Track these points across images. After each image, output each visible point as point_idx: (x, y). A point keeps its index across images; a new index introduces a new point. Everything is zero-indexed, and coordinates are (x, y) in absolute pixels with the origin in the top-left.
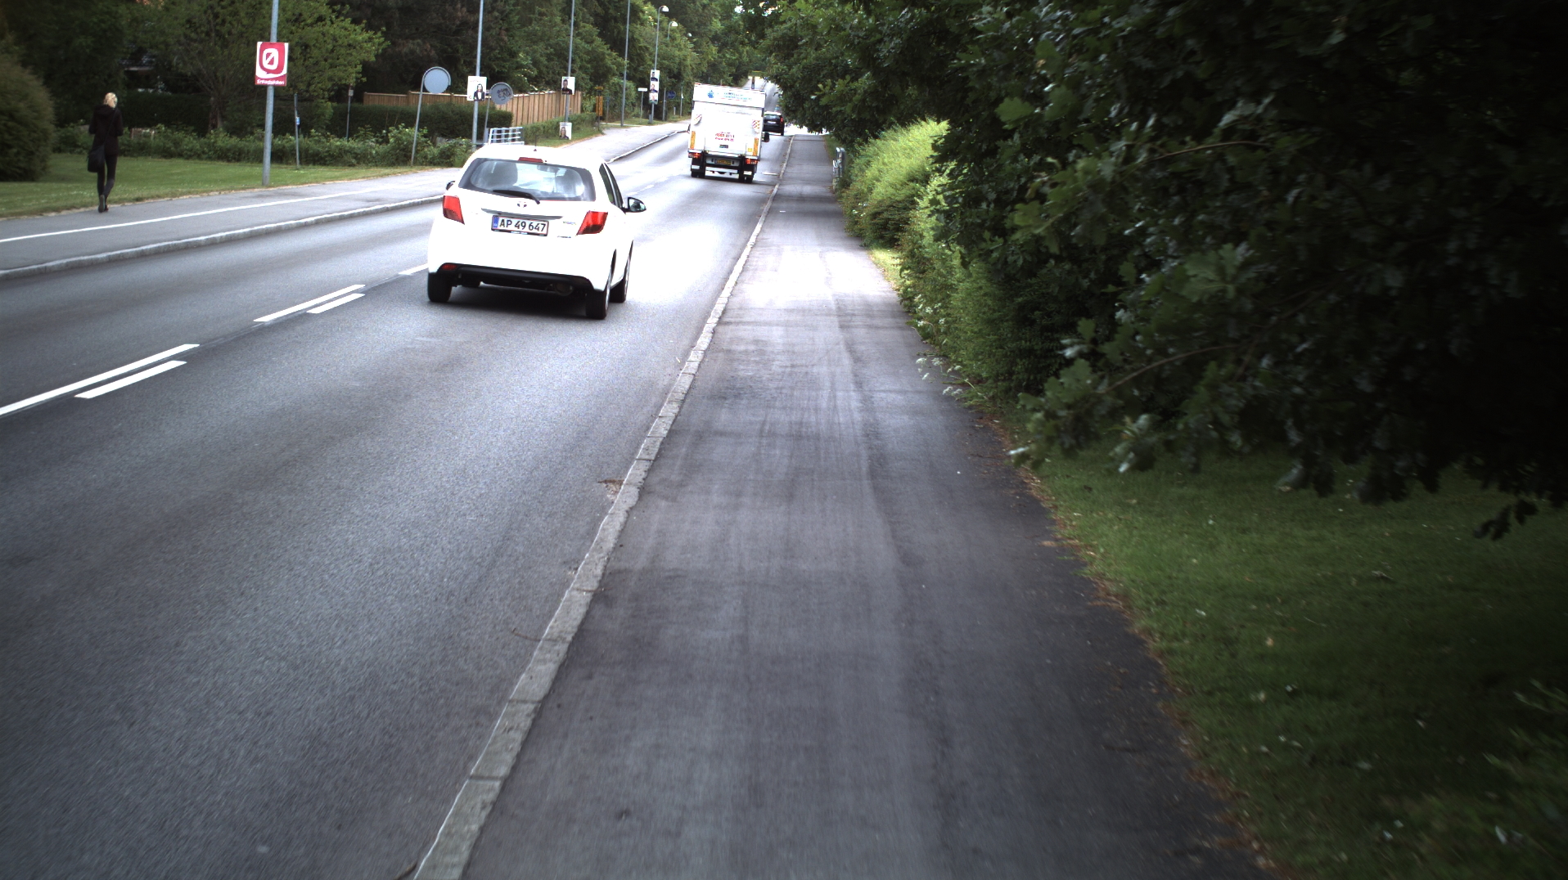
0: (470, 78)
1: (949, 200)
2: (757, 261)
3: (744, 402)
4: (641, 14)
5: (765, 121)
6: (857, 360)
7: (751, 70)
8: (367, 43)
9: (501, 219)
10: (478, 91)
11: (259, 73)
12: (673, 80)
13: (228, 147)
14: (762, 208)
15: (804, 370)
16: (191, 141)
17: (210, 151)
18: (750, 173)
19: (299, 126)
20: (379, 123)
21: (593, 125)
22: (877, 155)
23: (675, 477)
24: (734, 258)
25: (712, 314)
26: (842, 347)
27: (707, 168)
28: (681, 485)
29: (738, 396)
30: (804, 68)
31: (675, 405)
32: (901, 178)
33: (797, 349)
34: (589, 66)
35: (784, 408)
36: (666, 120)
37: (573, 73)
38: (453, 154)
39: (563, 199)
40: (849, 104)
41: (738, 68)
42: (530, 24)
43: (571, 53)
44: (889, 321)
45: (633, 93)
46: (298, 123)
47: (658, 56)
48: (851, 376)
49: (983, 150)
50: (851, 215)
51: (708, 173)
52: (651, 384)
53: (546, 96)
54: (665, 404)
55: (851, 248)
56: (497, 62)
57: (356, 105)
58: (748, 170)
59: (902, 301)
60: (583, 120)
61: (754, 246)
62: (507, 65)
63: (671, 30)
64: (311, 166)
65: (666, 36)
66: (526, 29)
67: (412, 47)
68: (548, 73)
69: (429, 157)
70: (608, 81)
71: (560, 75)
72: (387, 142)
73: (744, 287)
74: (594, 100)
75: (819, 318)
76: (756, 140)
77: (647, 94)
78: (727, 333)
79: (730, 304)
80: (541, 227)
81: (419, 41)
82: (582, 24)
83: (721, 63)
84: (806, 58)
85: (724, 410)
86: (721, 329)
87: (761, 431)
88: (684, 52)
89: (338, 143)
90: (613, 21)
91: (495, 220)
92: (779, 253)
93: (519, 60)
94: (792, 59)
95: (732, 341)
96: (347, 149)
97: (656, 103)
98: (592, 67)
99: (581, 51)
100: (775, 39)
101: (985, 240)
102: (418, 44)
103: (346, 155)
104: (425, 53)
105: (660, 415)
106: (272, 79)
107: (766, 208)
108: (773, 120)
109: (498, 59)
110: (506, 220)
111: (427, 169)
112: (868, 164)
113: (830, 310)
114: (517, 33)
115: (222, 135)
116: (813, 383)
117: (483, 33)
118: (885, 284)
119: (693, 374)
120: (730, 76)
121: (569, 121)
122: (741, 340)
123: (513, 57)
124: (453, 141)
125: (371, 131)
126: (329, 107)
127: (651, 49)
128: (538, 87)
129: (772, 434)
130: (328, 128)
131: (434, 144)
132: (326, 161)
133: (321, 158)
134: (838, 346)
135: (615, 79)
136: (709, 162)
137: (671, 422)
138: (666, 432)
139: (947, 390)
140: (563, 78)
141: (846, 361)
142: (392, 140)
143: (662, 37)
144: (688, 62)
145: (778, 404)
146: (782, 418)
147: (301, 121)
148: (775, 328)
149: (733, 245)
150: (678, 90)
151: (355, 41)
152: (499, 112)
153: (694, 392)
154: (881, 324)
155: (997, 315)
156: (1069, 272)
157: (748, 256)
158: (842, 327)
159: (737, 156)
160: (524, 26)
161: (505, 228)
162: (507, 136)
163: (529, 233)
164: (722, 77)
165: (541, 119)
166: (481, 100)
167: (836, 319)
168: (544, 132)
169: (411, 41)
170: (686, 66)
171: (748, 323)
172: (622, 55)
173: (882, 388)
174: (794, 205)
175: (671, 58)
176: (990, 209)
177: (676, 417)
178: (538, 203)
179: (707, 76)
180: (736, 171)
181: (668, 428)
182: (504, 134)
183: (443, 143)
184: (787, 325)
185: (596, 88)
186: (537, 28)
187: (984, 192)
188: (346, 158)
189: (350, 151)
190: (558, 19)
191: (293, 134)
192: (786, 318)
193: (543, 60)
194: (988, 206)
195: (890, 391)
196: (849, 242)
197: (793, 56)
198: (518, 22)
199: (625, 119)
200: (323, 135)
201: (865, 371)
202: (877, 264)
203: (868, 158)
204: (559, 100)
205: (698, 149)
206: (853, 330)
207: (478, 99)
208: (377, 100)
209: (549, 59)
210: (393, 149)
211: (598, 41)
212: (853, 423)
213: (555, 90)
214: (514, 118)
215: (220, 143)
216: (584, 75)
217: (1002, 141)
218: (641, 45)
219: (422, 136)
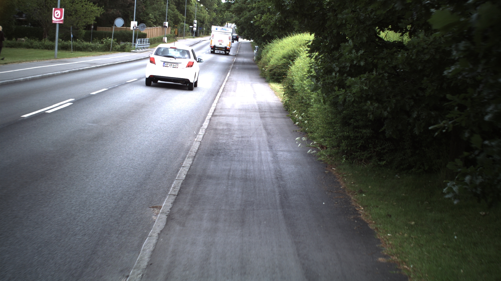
0: (132, 22)
1: (317, 71)
2: (228, 88)
3: (221, 157)
4: (191, 2)
5: (233, 37)
6: (268, 134)
7: (227, 21)
8: (97, 11)
9: (165, 63)
10: (134, 26)
11: (54, 19)
12: (201, 23)
13: (49, 45)
14: (230, 67)
15: (247, 139)
16: (36, 43)
17: (42, 46)
18: (228, 52)
19: (72, 38)
20: (101, 37)
21: (174, 38)
22: (271, 48)
23: (186, 208)
24: (220, 86)
25: (210, 111)
26: (262, 127)
27: (216, 51)
28: (188, 214)
29: (219, 154)
30: (245, 18)
31: (191, 159)
32: (280, 57)
33: (243, 128)
34: (173, 18)
35: (239, 161)
36: (199, 37)
37: (167, 21)
38: (125, 48)
39: (182, 58)
40: (269, 26)
41: (222, 20)
42: (154, 4)
43: (167, 14)
44: (279, 115)
45: (188, 28)
46: (72, 37)
47: (196, 16)
48: (267, 143)
49: (332, 48)
50: (262, 70)
51: (216, 52)
52: (182, 145)
53: (159, 29)
54: (186, 159)
55: (262, 82)
56: (142, 17)
57: (94, 31)
58: (227, 51)
59: (284, 107)
60: (171, 36)
61: (227, 81)
62: (146, 18)
63: (201, 7)
64: (77, 51)
65: (199, 9)
66: (152, 6)
67: (112, 11)
68: (159, 21)
69: (117, 48)
70: (179, 24)
71: (163, 21)
72: (103, 43)
73: (223, 98)
74: (175, 30)
75: (252, 113)
76: (230, 42)
77: (192, 28)
78: (216, 120)
79: (217, 107)
80: (176, 65)
81: (115, 9)
82: (171, 5)
83: (217, 18)
84: (245, 15)
85: (212, 162)
86: (213, 118)
87: (229, 176)
88: (205, 15)
89: (86, 44)
90: (181, 4)
91: (164, 63)
92: (236, 84)
93: (150, 16)
94: (241, 15)
95: (217, 124)
96: (89, 45)
97: (196, 31)
98: (174, 19)
99: (170, 13)
100: (235, 8)
101: (335, 91)
102: (115, 11)
103: (89, 48)
104: (117, 14)
105: (183, 166)
106: (58, 21)
107: (231, 66)
108: (235, 37)
109: (142, 16)
110: (167, 63)
111: (116, 53)
112: (267, 52)
113: (256, 109)
114: (149, 7)
115: (46, 41)
116: (250, 146)
117: (136, 7)
118: (276, 97)
119: (200, 142)
120: (220, 22)
121: (166, 37)
122: (221, 123)
123: (148, 15)
124: (125, 43)
125: (98, 40)
126: (84, 32)
127: (194, 14)
128: (156, 25)
129: (234, 178)
130: (84, 39)
131: (119, 44)
132: (82, 50)
133: (80, 49)
134: (260, 127)
135: (182, 23)
136: (216, 49)
137: (187, 170)
138: (184, 176)
139: (309, 151)
140: (164, 22)
141: (264, 135)
142: (104, 43)
143: (198, 9)
144: (206, 18)
145: (236, 158)
146: (238, 167)
147: (73, 36)
148: (234, 118)
149: (220, 81)
150: (203, 27)
151: (93, 10)
152: (142, 33)
153: (200, 151)
154: (276, 116)
155: (333, 120)
156: (378, 108)
157: (225, 86)
158: (261, 117)
159: (224, 47)
160: (152, 5)
161: (167, 66)
162: (144, 42)
163: (173, 67)
164: (217, 23)
165: (157, 36)
166: (135, 29)
167: (258, 114)
168: (158, 40)
169: (113, 10)
170: (205, 19)
171: (224, 116)
172: (184, 15)
173: (281, 149)
174: (241, 66)
175: (200, 16)
176: (337, 76)
177: (191, 166)
178: (175, 59)
179: (213, 22)
180: (224, 51)
181: (186, 173)
182: (143, 41)
183: (122, 44)
184: (239, 116)
185: (175, 26)
186: (156, 6)
187: (333, 67)
188: (89, 49)
189: (90, 46)
190: (163, 3)
191: (71, 41)
192: (239, 113)
193: (158, 16)
194: (336, 74)
195: (284, 151)
196: (261, 80)
197: (241, 14)
198: (149, 3)
199: (185, 36)
200: (81, 41)
201: (272, 140)
202: (272, 89)
203: (267, 50)
204: (163, 29)
205: (213, 45)
206: (266, 119)
207: (134, 29)
208: (101, 29)
209: (160, 16)
210: (105, 46)
211: (176, 10)
212: (270, 170)
213: (162, 26)
214: (148, 35)
215: (46, 44)
216: (171, 22)
217: (343, 43)
218: (191, 12)
219: (115, 41)
